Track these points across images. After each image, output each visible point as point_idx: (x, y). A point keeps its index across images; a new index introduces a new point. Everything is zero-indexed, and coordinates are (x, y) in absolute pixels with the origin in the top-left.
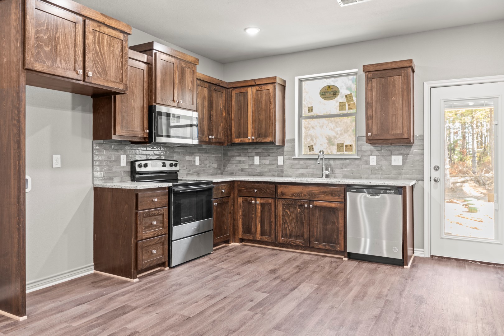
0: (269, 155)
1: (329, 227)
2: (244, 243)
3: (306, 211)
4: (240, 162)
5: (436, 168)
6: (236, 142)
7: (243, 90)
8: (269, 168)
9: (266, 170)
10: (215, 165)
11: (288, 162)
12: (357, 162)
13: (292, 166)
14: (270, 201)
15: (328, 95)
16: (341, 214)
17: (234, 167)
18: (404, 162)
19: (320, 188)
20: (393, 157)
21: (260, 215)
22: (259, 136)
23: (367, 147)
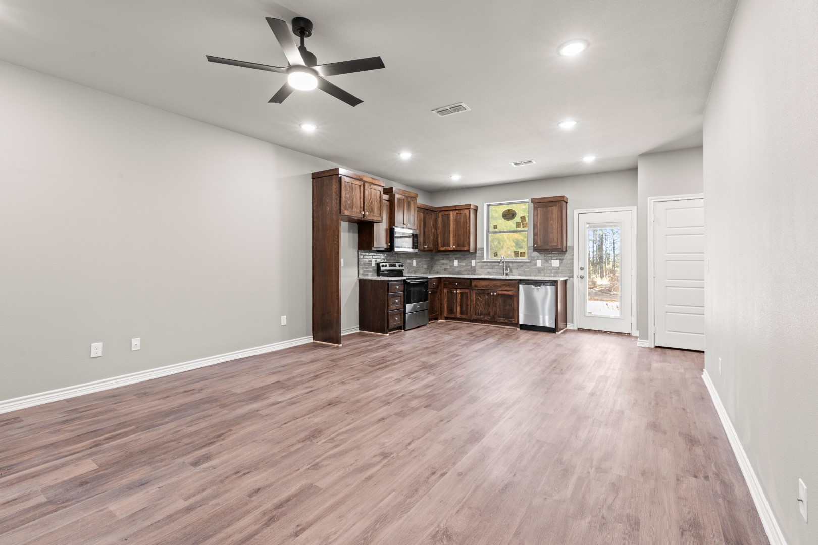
0: (465, 259)
1: (507, 308)
2: (448, 321)
3: (492, 297)
4: (443, 264)
5: (582, 269)
6: (442, 250)
7: (447, 213)
8: (465, 268)
9: (463, 270)
10: (425, 267)
11: (479, 264)
12: (528, 264)
13: (482, 267)
14: (466, 291)
15: (508, 216)
16: (515, 299)
17: (439, 268)
18: (560, 265)
19: (501, 281)
20: (553, 261)
21: (459, 300)
22: (459, 245)
23: (535, 254)
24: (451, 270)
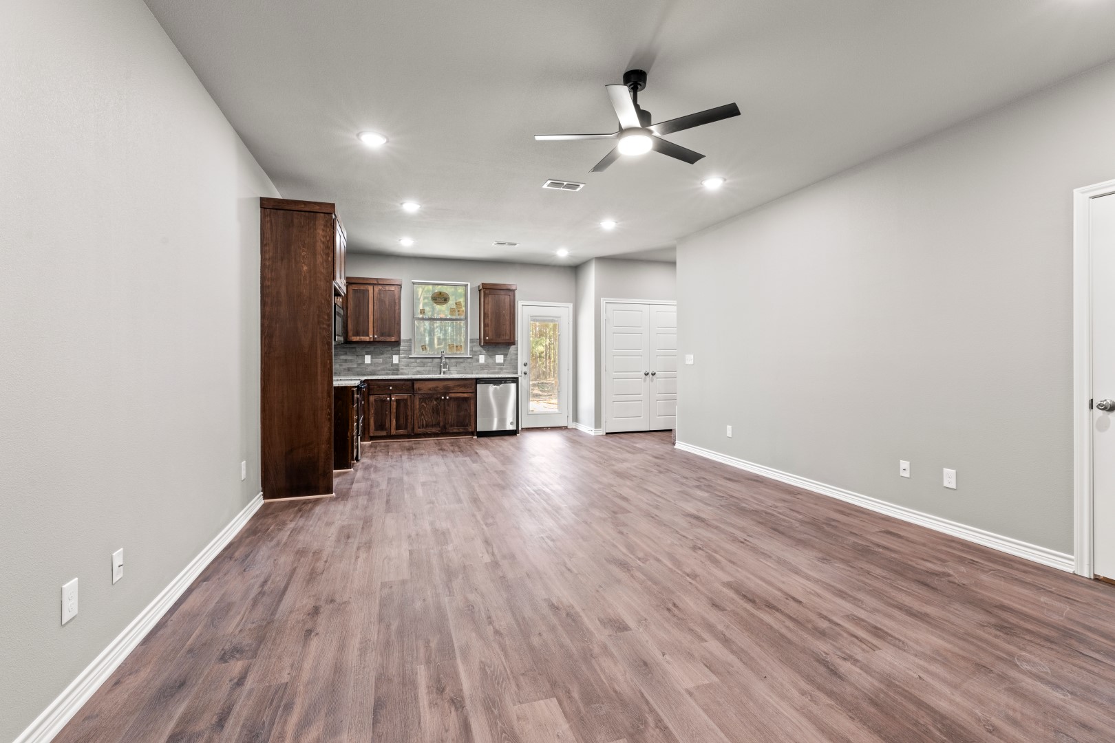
0: (382, 354)
1: (462, 413)
3: (442, 402)
4: (346, 361)
5: (525, 365)
6: (354, 340)
7: (362, 287)
8: (382, 366)
9: (379, 368)
11: (403, 361)
12: (469, 360)
13: (408, 365)
14: (405, 396)
15: (439, 300)
16: (472, 402)
17: (337, 366)
18: (504, 360)
19: (454, 382)
20: (497, 356)
21: (395, 411)
22: (382, 335)
23: (478, 348)
24: (359, 370)
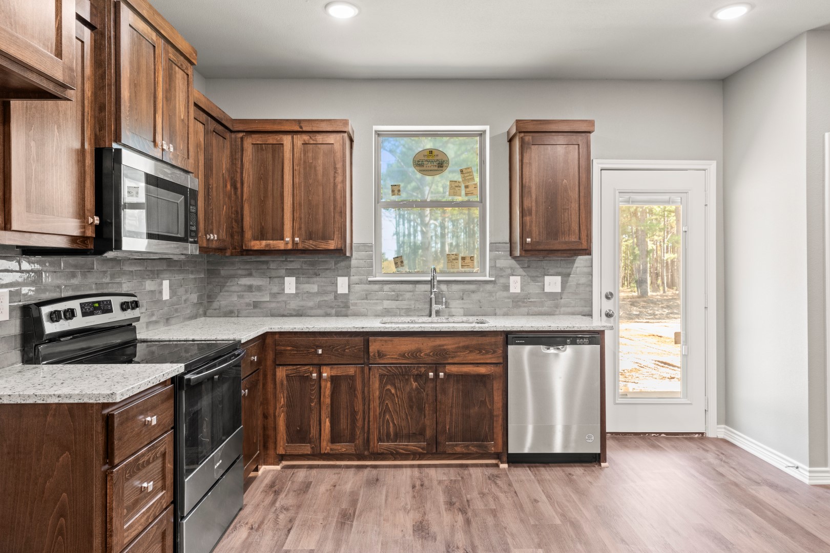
0: (317, 275)
1: (474, 411)
2: (285, 463)
3: (431, 385)
4: (250, 288)
5: (609, 296)
6: (256, 248)
7: (271, 139)
8: (318, 299)
9: (312, 303)
10: (194, 298)
11: (358, 288)
12: (489, 287)
13: (366, 296)
14: (351, 370)
15: (429, 166)
16: (497, 386)
17: (235, 298)
19: (457, 339)
20: (547, 279)
21: (328, 401)
22: (310, 236)
23: (506, 262)
24: (273, 305)
